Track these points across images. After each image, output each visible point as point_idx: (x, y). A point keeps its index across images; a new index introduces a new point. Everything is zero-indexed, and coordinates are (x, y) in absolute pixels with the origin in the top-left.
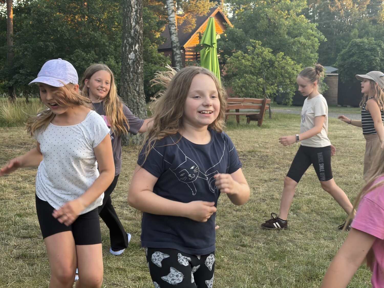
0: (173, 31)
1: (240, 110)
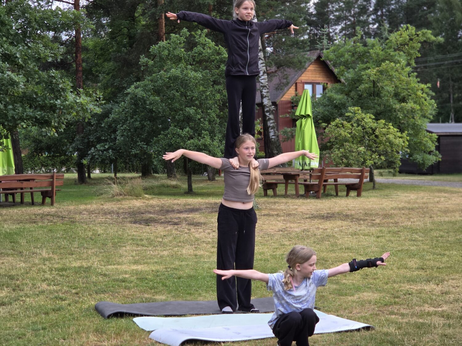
0: (265, 94)
1: (339, 180)
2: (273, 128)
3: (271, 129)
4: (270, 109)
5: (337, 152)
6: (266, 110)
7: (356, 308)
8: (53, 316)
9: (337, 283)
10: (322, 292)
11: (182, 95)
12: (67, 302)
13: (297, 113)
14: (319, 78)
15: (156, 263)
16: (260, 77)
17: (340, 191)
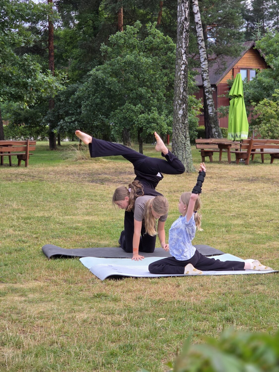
1: (264, 149)
2: (211, 106)
3: (210, 107)
4: (209, 90)
5: (264, 127)
6: (206, 90)
7: (265, 254)
8: (15, 255)
9: (253, 234)
10: (239, 241)
11: (135, 77)
12: (28, 244)
13: (231, 94)
14: (253, 64)
15: (105, 214)
16: (202, 63)
17: (266, 159)
